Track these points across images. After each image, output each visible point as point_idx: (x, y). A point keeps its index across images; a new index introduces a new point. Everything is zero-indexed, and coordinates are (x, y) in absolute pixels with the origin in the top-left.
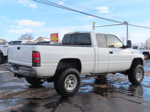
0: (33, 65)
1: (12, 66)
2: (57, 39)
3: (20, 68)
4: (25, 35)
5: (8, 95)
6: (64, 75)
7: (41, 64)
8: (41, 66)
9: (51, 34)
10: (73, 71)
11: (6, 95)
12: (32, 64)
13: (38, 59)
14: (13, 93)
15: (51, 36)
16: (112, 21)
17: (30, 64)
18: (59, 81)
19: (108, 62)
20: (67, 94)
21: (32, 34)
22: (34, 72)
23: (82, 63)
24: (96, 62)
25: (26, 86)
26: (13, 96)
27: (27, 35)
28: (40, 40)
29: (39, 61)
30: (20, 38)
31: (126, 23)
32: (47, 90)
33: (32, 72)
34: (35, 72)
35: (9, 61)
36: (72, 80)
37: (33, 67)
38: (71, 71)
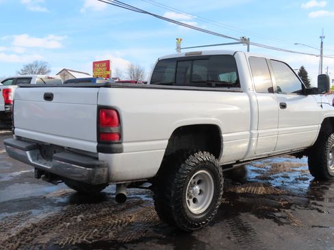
0: (100, 149)
1: (29, 149)
2: (108, 73)
3: (55, 155)
4: (31, 66)
5: (22, 233)
6: (185, 172)
7: (124, 145)
8: (124, 150)
9: (94, 63)
10: (205, 159)
11: (14, 232)
12: (96, 144)
13: (115, 129)
14: (35, 226)
15: (94, 67)
16: (219, 35)
17: (91, 145)
18: (173, 192)
19: (277, 130)
20: (191, 226)
21: (47, 63)
22: (104, 171)
23: (223, 135)
24: (252, 131)
25: (63, 196)
26: (36, 236)
27: (36, 66)
28: (64, 75)
29: (117, 136)
30: (21, 72)
31: (246, 40)
32: (124, 209)
33: (99, 171)
34: (106, 169)
35: (18, 131)
36: (199, 182)
37: (99, 154)
38: (200, 159)
